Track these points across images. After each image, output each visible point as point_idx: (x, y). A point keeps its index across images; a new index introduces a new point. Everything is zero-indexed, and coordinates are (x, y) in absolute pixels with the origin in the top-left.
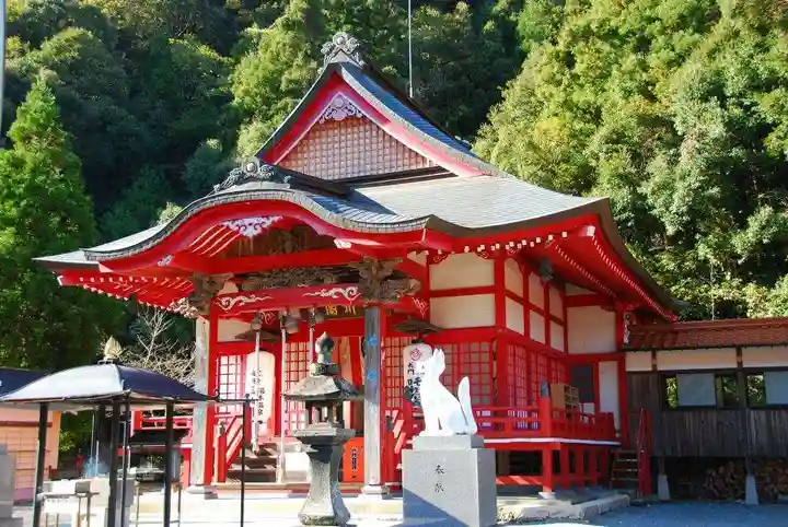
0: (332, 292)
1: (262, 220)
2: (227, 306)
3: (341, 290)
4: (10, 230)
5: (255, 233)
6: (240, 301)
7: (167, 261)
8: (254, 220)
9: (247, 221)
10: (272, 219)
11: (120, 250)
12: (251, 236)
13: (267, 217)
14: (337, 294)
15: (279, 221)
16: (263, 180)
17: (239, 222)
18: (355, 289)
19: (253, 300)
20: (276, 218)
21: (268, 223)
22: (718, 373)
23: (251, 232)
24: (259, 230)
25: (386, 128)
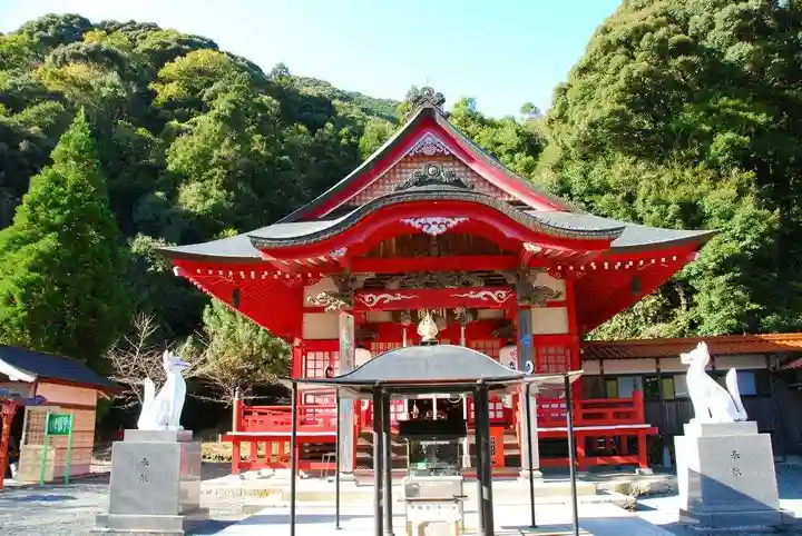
0: (481, 295)
1: (446, 220)
2: (370, 303)
3: (490, 293)
4: (54, 234)
5: (440, 231)
6: (387, 299)
7: (341, 252)
8: (438, 220)
9: (430, 220)
10: (457, 220)
11: (293, 238)
12: (434, 234)
13: (453, 218)
14: (485, 296)
15: (465, 222)
16: (446, 183)
17: (422, 220)
18: (503, 293)
19: (399, 298)
20: (462, 220)
21: (453, 223)
22: (645, 376)
23: (435, 231)
24: (444, 229)
25: (473, 166)
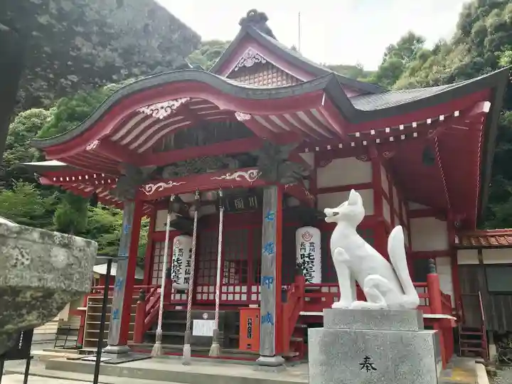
0: (236, 175)
1: (172, 103)
2: (149, 191)
3: (243, 174)
5: (166, 114)
6: (161, 187)
7: (94, 145)
8: (165, 104)
9: (159, 105)
10: (180, 101)
12: (162, 117)
13: (176, 100)
14: (240, 176)
15: (186, 101)
17: (152, 107)
18: (255, 172)
19: (170, 186)
20: (183, 100)
21: (177, 104)
23: (162, 114)
24: (169, 111)
